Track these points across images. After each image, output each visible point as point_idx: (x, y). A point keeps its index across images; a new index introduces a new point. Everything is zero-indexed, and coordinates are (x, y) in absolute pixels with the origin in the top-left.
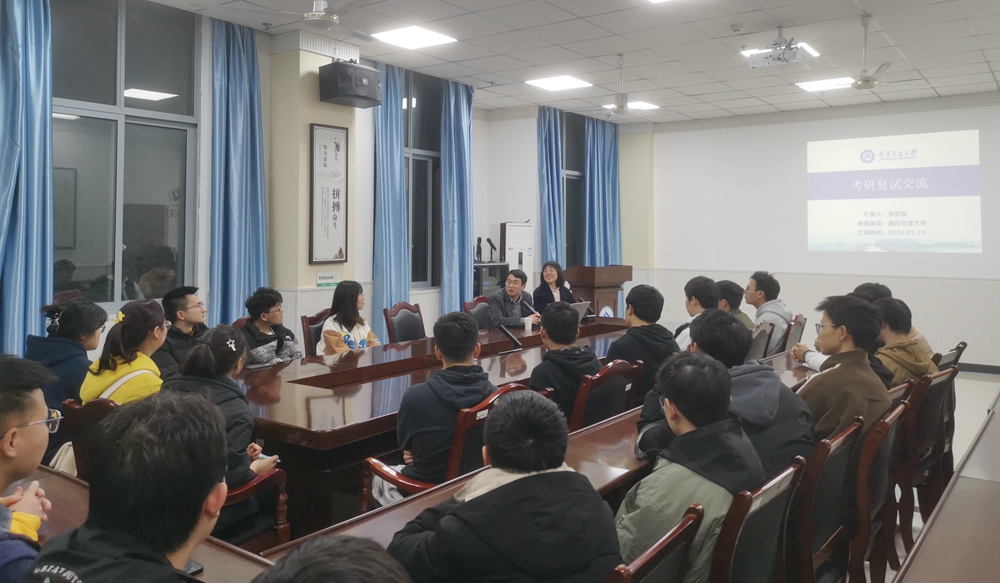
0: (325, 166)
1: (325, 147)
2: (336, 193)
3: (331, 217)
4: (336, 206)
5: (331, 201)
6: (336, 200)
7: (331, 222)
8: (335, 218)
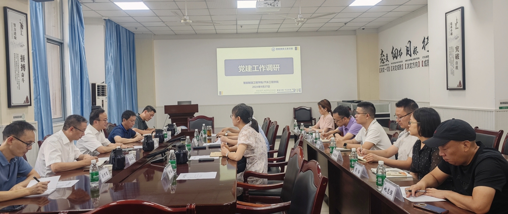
1: (15, 25)
2: (23, 58)
3: (20, 75)
4: (23, 67)
5: (20, 63)
6: (23, 63)
7: (21, 78)
8: (23, 76)
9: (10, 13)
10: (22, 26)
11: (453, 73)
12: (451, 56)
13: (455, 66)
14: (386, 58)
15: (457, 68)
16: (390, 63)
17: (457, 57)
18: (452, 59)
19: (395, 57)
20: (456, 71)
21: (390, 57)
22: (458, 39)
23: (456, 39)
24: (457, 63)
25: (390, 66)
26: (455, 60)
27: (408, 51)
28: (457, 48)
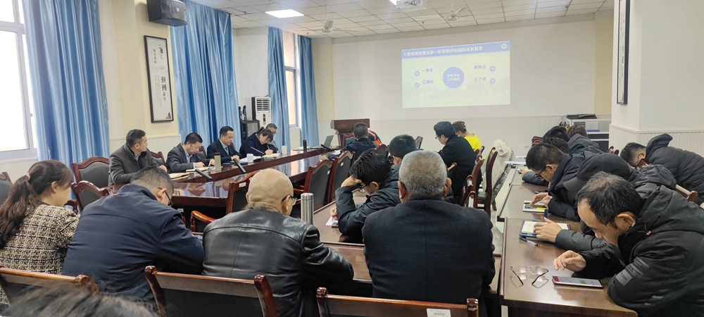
0: (156, 62)
1: (154, 50)
2: (163, 79)
3: (162, 94)
4: (164, 87)
5: (161, 84)
6: (164, 84)
7: (162, 97)
8: (164, 95)
9: (149, 40)
10: (162, 51)
11: (620, 82)
12: (620, 59)
15: (622, 74)
17: (623, 60)
18: (620, 63)
22: (624, 35)
26: (622, 65)
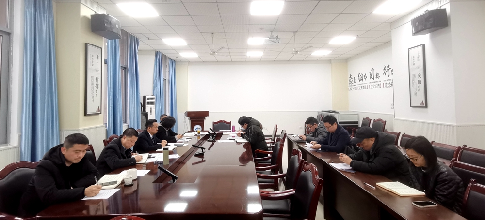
0: (93, 65)
1: (93, 55)
2: (97, 80)
3: (95, 91)
4: (97, 86)
5: (95, 83)
6: (97, 83)
7: (95, 94)
9: (89, 47)
10: (97, 56)
11: (416, 94)
12: (414, 81)
13: (418, 89)
14: (353, 80)
15: (419, 90)
16: (357, 84)
17: (419, 82)
18: (415, 84)
19: (361, 80)
20: (418, 93)
21: (357, 80)
22: (420, 68)
23: (418, 68)
24: (419, 87)
25: (357, 86)
26: (418, 85)
27: (371, 76)
28: (419, 76)
